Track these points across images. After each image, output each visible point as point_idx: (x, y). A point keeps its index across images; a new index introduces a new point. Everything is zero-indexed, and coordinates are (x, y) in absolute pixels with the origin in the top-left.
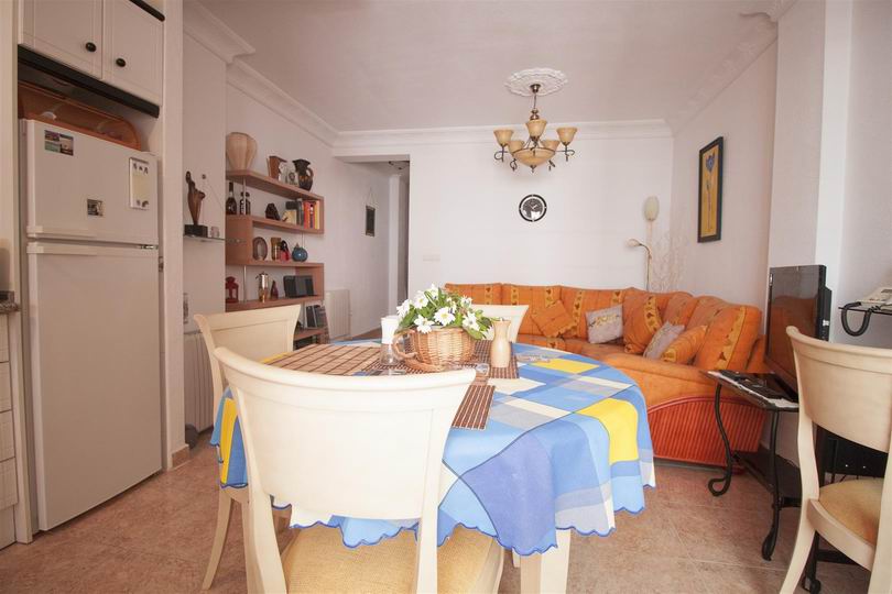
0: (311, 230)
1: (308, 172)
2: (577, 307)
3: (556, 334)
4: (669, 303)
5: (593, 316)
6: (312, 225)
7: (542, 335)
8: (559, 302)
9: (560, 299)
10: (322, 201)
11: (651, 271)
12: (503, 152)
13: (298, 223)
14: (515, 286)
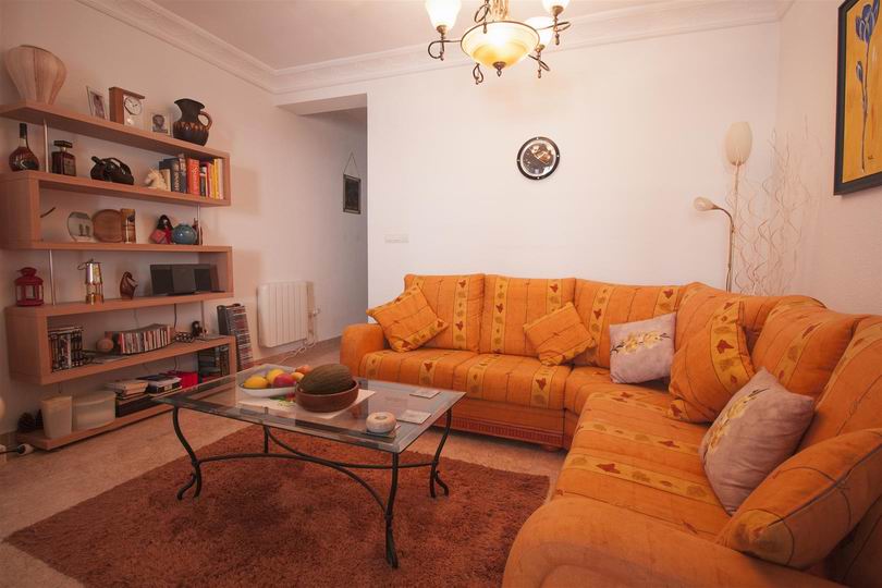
0: (202, 199)
1: (202, 119)
2: (598, 314)
3: (559, 359)
4: (769, 319)
5: (620, 332)
6: (202, 192)
7: (537, 358)
8: (570, 304)
9: (573, 301)
10: (225, 159)
11: (736, 252)
12: (442, 42)
13: (173, 189)
14: (503, 279)
